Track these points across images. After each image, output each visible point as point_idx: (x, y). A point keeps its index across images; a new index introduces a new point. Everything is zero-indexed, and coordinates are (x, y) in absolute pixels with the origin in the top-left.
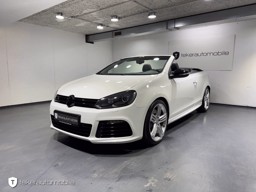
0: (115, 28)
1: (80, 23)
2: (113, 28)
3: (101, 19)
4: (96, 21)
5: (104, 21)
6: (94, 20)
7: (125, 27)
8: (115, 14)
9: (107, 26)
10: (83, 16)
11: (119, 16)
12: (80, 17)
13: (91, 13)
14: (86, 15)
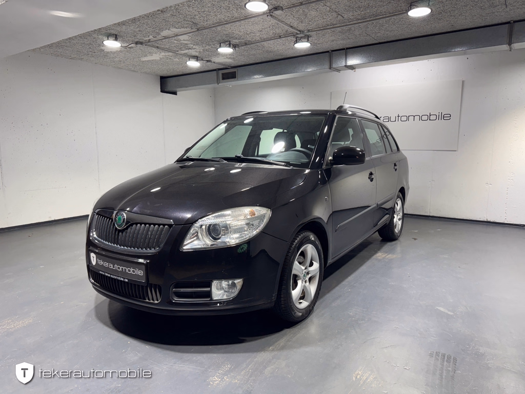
0: (222, 64)
1: (151, 54)
2: (219, 64)
3: (197, 47)
4: (186, 51)
5: (201, 51)
6: (183, 49)
7: (243, 63)
8: (226, 39)
9: (208, 61)
10: (160, 42)
11: (234, 41)
12: (153, 43)
13: (177, 35)
14: (167, 40)
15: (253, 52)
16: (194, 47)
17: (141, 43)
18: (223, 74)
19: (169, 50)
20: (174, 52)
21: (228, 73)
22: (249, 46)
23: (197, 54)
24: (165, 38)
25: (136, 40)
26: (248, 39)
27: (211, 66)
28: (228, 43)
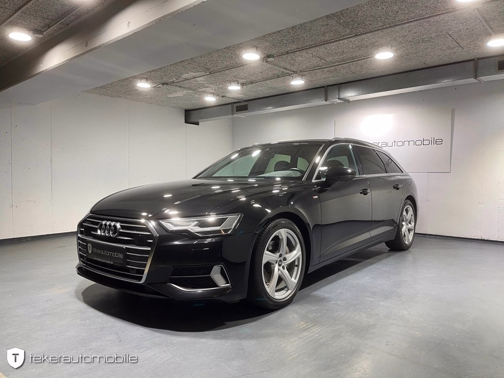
0: (236, 99)
1: (175, 91)
2: (233, 98)
3: (212, 86)
4: (204, 89)
5: (216, 88)
6: (201, 87)
7: (254, 98)
8: (235, 79)
9: (223, 97)
10: (181, 83)
11: (241, 81)
12: (177, 84)
13: (195, 78)
14: (187, 81)
15: (260, 89)
16: (210, 86)
17: (167, 84)
18: (237, 107)
19: (190, 89)
20: (194, 90)
21: (241, 106)
22: (255, 84)
23: (213, 91)
24: (186, 79)
25: (163, 82)
26: (253, 79)
27: (226, 101)
28: (237, 82)
